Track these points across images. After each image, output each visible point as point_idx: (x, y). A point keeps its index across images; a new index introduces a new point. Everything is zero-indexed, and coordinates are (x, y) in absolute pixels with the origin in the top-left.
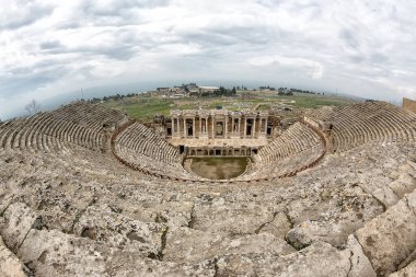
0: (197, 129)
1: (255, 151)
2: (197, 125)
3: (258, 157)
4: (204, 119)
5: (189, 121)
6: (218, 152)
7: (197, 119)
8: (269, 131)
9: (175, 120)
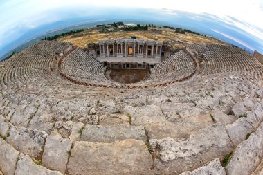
0: (116, 51)
1: (152, 66)
2: (115, 49)
3: (153, 71)
4: (120, 45)
5: (110, 46)
6: (128, 66)
7: (116, 44)
8: (163, 54)
9: (102, 46)
